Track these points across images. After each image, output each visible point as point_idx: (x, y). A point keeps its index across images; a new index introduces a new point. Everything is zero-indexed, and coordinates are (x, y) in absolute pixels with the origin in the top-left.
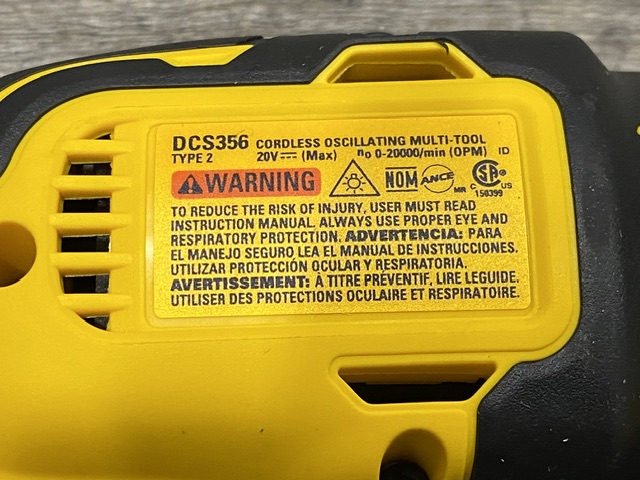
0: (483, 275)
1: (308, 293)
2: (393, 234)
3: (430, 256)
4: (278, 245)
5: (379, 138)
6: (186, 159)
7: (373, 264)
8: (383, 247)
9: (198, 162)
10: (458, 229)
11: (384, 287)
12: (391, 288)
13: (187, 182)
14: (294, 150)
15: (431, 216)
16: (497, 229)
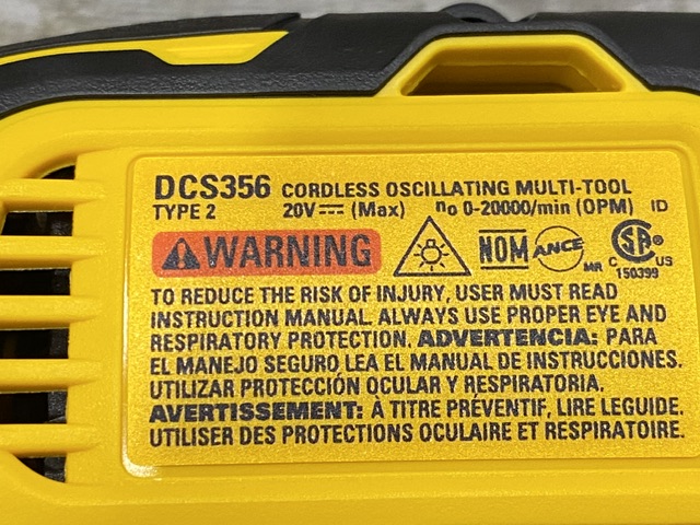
0: (628, 403)
1: (360, 427)
2: (492, 337)
3: (548, 371)
4: (315, 351)
5: (469, 183)
6: (175, 213)
7: (460, 384)
8: (476, 355)
9: (193, 217)
10: (590, 329)
11: (476, 420)
12: (488, 420)
13: (176, 249)
14: (340, 201)
15: (548, 308)
16: (650, 330)
